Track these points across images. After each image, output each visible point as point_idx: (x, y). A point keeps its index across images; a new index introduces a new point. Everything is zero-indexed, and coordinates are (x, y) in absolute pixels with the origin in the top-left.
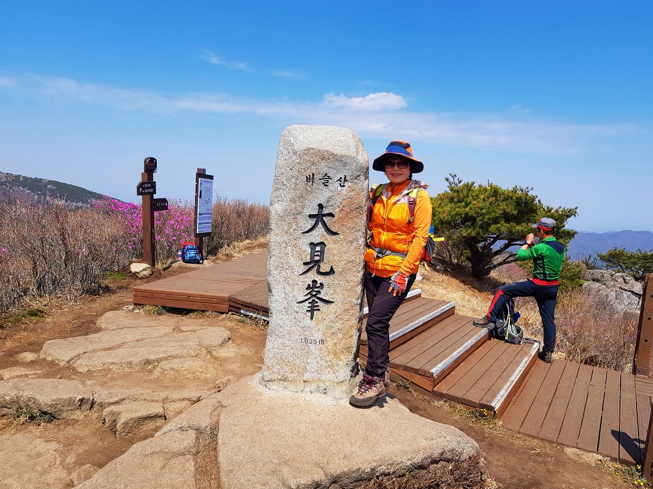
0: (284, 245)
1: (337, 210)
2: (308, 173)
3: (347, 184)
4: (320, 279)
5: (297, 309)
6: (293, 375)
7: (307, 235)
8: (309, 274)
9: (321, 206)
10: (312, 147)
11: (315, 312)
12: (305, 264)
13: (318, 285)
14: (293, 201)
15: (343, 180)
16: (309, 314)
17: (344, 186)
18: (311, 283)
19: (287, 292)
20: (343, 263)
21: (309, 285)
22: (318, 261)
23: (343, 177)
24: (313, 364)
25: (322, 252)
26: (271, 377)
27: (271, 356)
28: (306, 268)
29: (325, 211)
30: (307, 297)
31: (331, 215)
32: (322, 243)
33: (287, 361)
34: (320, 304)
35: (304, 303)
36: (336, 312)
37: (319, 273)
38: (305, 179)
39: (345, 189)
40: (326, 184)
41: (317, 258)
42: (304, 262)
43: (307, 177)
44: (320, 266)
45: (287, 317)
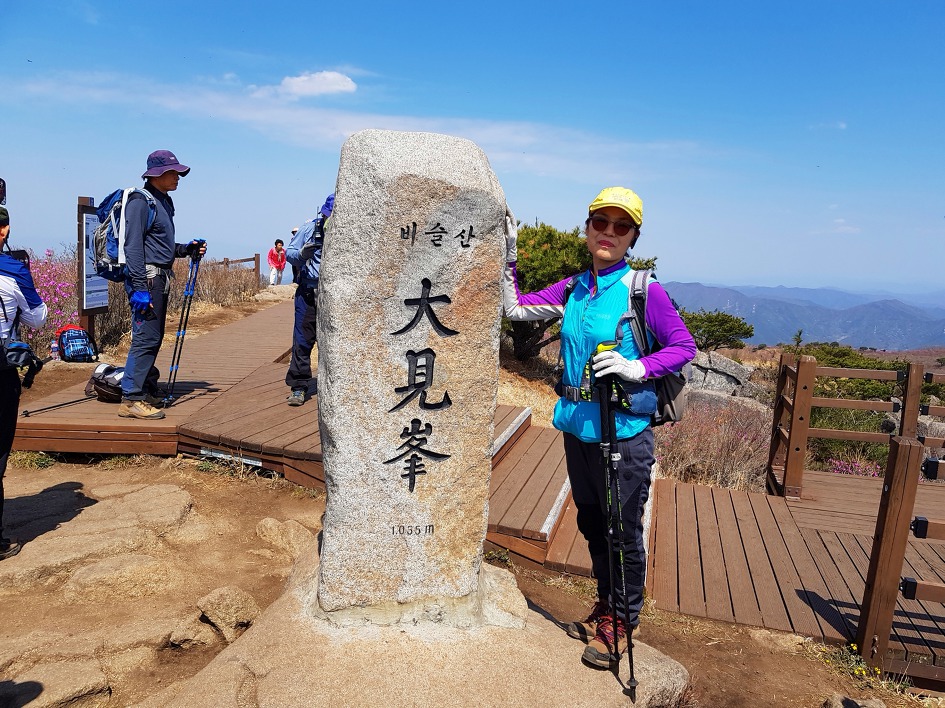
0: (358, 357)
1: (456, 289)
2: (406, 222)
3: (474, 243)
4: (425, 417)
5: (384, 475)
6: (379, 594)
7: (401, 337)
8: (406, 409)
9: (426, 283)
10: (412, 172)
11: (418, 477)
12: (398, 390)
13: (423, 427)
14: (375, 274)
15: (466, 235)
16: (407, 481)
17: (468, 246)
18: (410, 426)
19: (366, 444)
20: (465, 385)
21: (407, 429)
22: (423, 384)
23: (468, 229)
24: (415, 570)
25: (430, 366)
26: (337, 602)
27: (337, 564)
28: (401, 397)
29: (435, 292)
30: (402, 451)
31: (445, 299)
32: (429, 352)
33: (366, 570)
34: (426, 461)
35: (398, 463)
36: (453, 473)
37: (425, 406)
38: (399, 233)
39: (469, 250)
40: (437, 242)
41: (420, 379)
42: (397, 386)
43: (403, 229)
44: (425, 393)
45: (365, 491)
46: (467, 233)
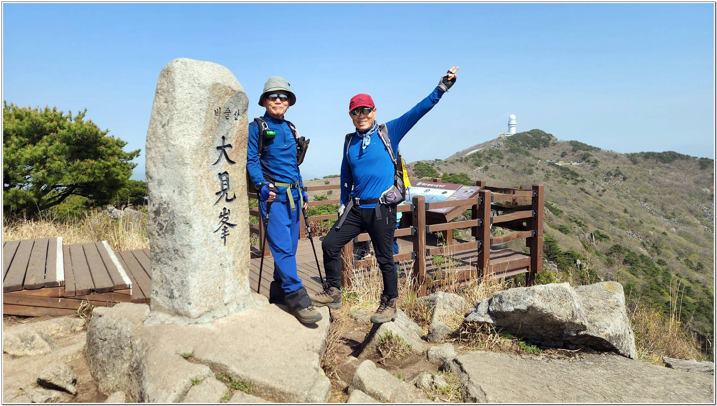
0: (199, 178)
1: (234, 141)
2: (216, 107)
3: (239, 118)
4: (228, 205)
5: (214, 239)
6: (216, 303)
7: (216, 166)
8: (220, 203)
9: (223, 138)
10: (218, 82)
11: (227, 237)
12: (217, 194)
13: (227, 212)
14: (204, 134)
16: (223, 240)
17: (237, 119)
18: (222, 211)
19: (206, 224)
21: (221, 213)
22: (226, 189)
23: (237, 111)
24: (229, 286)
25: (228, 180)
28: (218, 197)
29: (227, 143)
30: (220, 225)
31: (230, 146)
32: (226, 173)
33: (210, 291)
34: (229, 229)
35: (219, 231)
36: (239, 233)
37: (228, 200)
38: (214, 113)
39: (238, 121)
40: (227, 117)
41: (225, 187)
42: (217, 192)
43: (215, 111)
44: (227, 194)
45: (207, 248)
46: (237, 113)
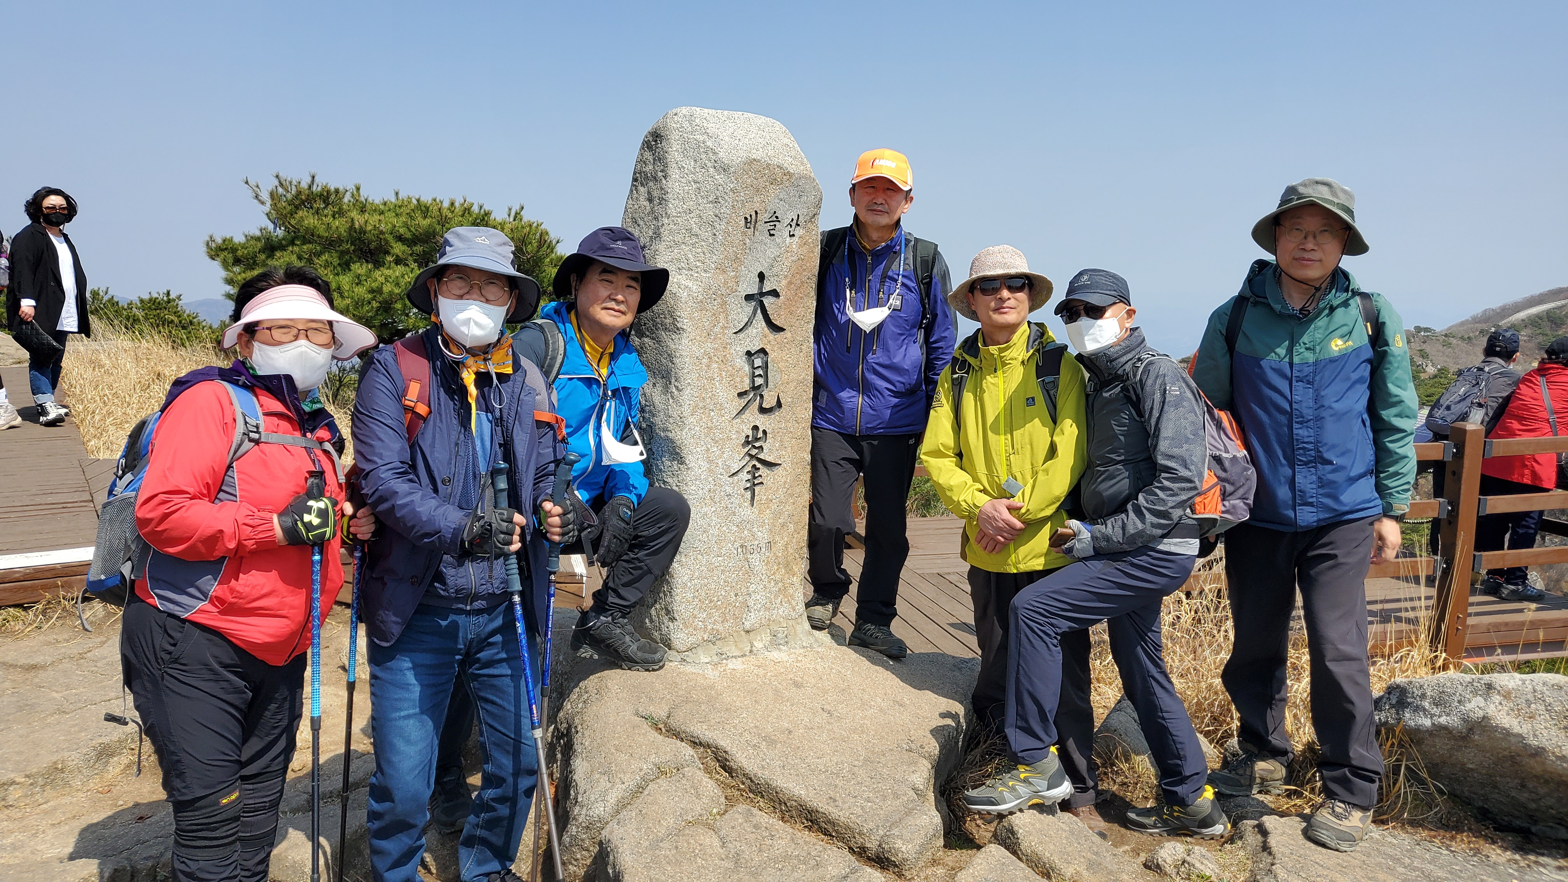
0: (706, 361)
1: (785, 282)
2: (748, 211)
3: (799, 232)
4: (763, 422)
5: (729, 490)
6: (727, 625)
7: (741, 335)
8: (747, 414)
9: (761, 276)
10: (754, 156)
11: (757, 489)
12: (740, 395)
13: (760, 435)
14: (721, 269)
15: (794, 224)
16: (748, 494)
17: (793, 235)
18: (750, 433)
19: (714, 457)
20: (792, 386)
21: (748, 437)
22: (760, 386)
23: (795, 218)
24: (758, 598)
25: (765, 367)
26: (692, 639)
27: (689, 596)
28: (743, 402)
29: (767, 288)
30: (744, 462)
31: (775, 293)
32: (763, 351)
33: (715, 599)
34: (763, 471)
35: (740, 475)
36: (785, 483)
37: (763, 410)
38: (743, 222)
39: (796, 239)
40: (772, 232)
41: (759, 381)
42: (740, 391)
43: (746, 218)
44: (762, 396)
45: (713, 509)
46: (795, 221)
